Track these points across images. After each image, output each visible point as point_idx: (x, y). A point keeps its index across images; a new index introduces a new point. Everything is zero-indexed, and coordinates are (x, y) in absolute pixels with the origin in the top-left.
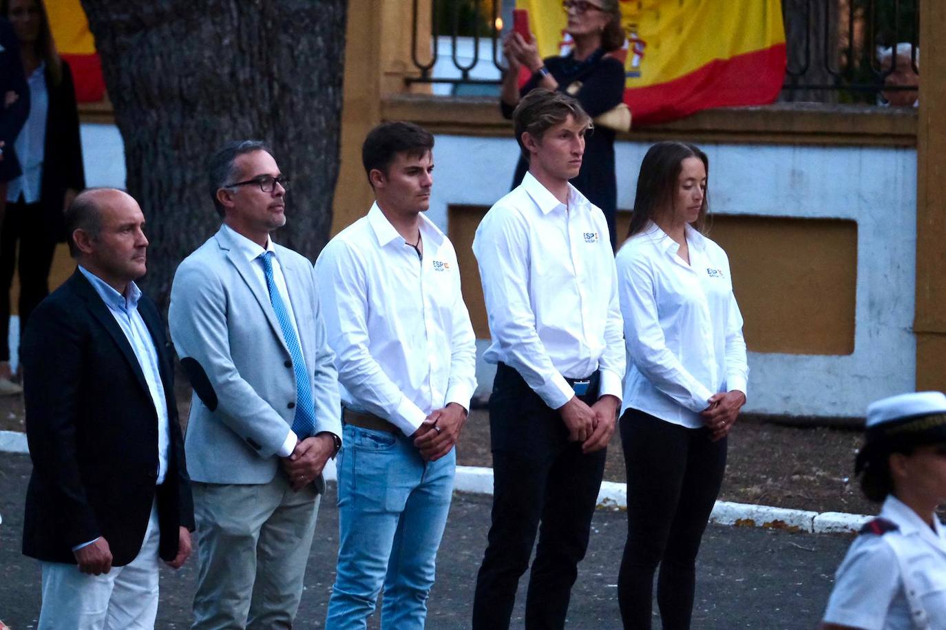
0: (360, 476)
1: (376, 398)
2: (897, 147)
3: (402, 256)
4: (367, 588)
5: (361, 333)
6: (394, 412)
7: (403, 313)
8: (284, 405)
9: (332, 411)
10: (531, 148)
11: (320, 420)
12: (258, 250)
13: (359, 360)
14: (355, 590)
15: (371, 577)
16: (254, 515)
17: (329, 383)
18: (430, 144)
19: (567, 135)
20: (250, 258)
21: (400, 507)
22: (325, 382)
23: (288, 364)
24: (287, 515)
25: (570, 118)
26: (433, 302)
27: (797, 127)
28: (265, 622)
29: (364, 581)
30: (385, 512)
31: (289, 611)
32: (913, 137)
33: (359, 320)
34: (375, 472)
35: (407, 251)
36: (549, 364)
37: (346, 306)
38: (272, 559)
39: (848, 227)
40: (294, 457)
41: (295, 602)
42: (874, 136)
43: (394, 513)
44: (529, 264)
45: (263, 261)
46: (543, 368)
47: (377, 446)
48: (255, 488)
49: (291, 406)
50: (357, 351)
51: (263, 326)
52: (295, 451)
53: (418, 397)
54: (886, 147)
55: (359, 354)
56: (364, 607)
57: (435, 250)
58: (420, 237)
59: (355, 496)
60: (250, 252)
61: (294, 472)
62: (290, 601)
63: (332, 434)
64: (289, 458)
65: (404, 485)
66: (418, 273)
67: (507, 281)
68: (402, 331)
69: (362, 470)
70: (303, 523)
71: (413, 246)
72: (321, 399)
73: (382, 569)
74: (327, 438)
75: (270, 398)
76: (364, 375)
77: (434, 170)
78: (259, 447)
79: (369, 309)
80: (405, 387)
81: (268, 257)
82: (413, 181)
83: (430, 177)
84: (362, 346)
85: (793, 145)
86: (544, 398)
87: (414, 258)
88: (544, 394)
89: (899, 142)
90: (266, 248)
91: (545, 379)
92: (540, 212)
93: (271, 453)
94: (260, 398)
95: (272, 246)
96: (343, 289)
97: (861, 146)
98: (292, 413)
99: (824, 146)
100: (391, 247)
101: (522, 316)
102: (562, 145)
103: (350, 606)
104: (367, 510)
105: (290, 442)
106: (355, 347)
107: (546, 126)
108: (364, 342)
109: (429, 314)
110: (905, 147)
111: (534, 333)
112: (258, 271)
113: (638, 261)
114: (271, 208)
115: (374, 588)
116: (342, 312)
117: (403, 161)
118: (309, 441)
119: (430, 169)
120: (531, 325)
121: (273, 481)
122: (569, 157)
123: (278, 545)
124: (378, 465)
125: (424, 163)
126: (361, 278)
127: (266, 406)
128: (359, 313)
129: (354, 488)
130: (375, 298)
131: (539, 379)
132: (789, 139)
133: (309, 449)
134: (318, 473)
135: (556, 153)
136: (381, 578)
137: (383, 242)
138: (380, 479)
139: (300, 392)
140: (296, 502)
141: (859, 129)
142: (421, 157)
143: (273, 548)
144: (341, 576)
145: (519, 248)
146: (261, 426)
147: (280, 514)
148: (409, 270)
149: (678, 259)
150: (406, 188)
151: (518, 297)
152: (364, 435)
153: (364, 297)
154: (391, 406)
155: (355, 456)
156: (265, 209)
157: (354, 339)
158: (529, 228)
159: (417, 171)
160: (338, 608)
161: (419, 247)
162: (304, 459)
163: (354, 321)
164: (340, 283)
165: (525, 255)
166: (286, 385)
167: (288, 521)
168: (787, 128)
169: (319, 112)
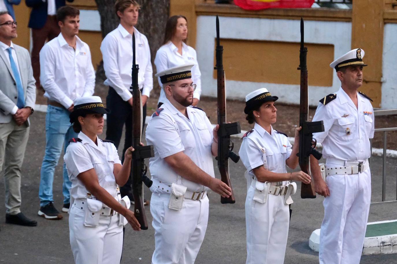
0: (51, 121)
1: (55, 96)
2: (346, 22)
3: (69, 51)
4: (53, 158)
5: (52, 75)
6: (62, 101)
7: (67, 69)
8: (13, 97)
9: (32, 100)
10: (120, 16)
11: (27, 102)
12: (7, 47)
13: (51, 84)
14: (50, 158)
15: (54, 154)
16: (3, 133)
17: (32, 90)
18: (78, 13)
19: (132, 11)
20: (4, 49)
21: (65, 131)
22: (30, 90)
23: (15, 84)
24: (17, 133)
25: (132, 5)
26: (78, 65)
27: (317, 15)
28: (11, 168)
29: (53, 156)
30: (59, 134)
31: (18, 165)
32: (350, 18)
33: (51, 71)
34: (56, 120)
35: (70, 48)
36: (123, 86)
37: (47, 66)
38: (12, 148)
39: (331, 46)
40: (16, 115)
41: (20, 162)
42: (339, 18)
43: (63, 134)
44: (118, 54)
45: (8, 50)
46: (122, 87)
47: (57, 112)
48: (3, 124)
49: (16, 98)
50: (50, 81)
51: (7, 72)
52: (17, 113)
53: (71, 97)
54: (343, 21)
55: (51, 82)
56: (53, 164)
57: (80, 49)
58: (76, 44)
59: (50, 128)
60: (4, 47)
61: (17, 120)
62: (19, 161)
63: (30, 108)
64: (15, 115)
65: (67, 125)
66: (73, 56)
67: (110, 59)
68: (67, 75)
69: (52, 120)
70: (23, 136)
71: (72, 47)
72: (29, 96)
73: (59, 152)
74: (29, 109)
75: (8, 95)
76: (52, 89)
77: (80, 22)
78: (4, 111)
79: (55, 67)
80: (67, 93)
81: (10, 49)
82: (72, 25)
83: (78, 24)
84: (52, 79)
85: (316, 20)
86: (122, 97)
87: (73, 52)
88: (123, 96)
89: (347, 20)
90: (10, 46)
91: (123, 90)
92: (122, 37)
93: (8, 113)
94: (4, 95)
95: (12, 45)
96: (47, 60)
97: (336, 21)
98: (16, 100)
99: (325, 21)
100: (64, 47)
101: (115, 71)
102: (130, 14)
103: (48, 164)
104: (54, 132)
105: (15, 109)
106: (49, 80)
107: (124, 8)
108: (53, 78)
109: (77, 69)
110: (349, 22)
111: (119, 76)
112: (7, 54)
113: (164, 54)
114: (12, 31)
115: (56, 158)
116: (46, 68)
117: (69, 19)
118: (23, 110)
119: (78, 22)
120: (118, 73)
121: (10, 122)
122: (133, 18)
123: (14, 143)
124: (57, 118)
125: (76, 19)
126: (53, 57)
127: (7, 98)
128: (52, 68)
129: (50, 125)
130: (58, 64)
131: (121, 91)
132: (314, 18)
133: (22, 112)
134: (25, 120)
135: (129, 17)
136: (59, 155)
137: (62, 45)
138: (58, 123)
139: (19, 93)
140: (20, 129)
141: (335, 16)
142: (75, 17)
143: (13, 145)
144: (47, 154)
145: (114, 48)
146: (4, 104)
147: (14, 133)
148: (70, 55)
149: (178, 54)
150: (70, 28)
151: (114, 64)
152: (53, 108)
153: (54, 63)
154: (61, 99)
155: (50, 115)
156: (10, 33)
157: (50, 77)
158: (118, 42)
159: (73, 22)
160: (45, 164)
161: (75, 48)
162: (20, 116)
163: (50, 71)
164: (46, 58)
165: (116, 51)
166: (14, 91)
167: (18, 135)
168: (314, 15)
169: (161, 8)
